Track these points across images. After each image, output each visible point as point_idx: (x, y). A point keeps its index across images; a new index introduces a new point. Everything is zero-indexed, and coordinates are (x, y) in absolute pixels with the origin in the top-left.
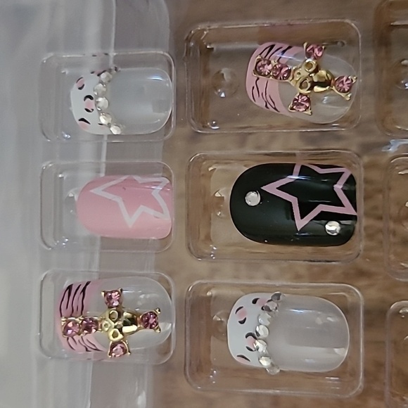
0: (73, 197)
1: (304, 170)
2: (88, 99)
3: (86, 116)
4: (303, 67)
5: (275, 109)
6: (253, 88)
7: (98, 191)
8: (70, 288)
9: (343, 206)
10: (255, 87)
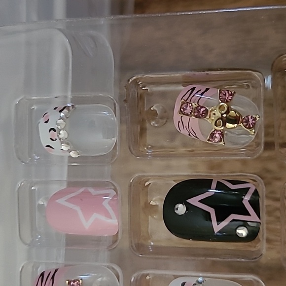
0: (43, 204)
1: (220, 186)
2: (52, 131)
3: (51, 143)
4: (217, 109)
5: (196, 137)
6: (179, 122)
7: (62, 201)
8: (42, 275)
9: (249, 215)
10: (181, 122)
